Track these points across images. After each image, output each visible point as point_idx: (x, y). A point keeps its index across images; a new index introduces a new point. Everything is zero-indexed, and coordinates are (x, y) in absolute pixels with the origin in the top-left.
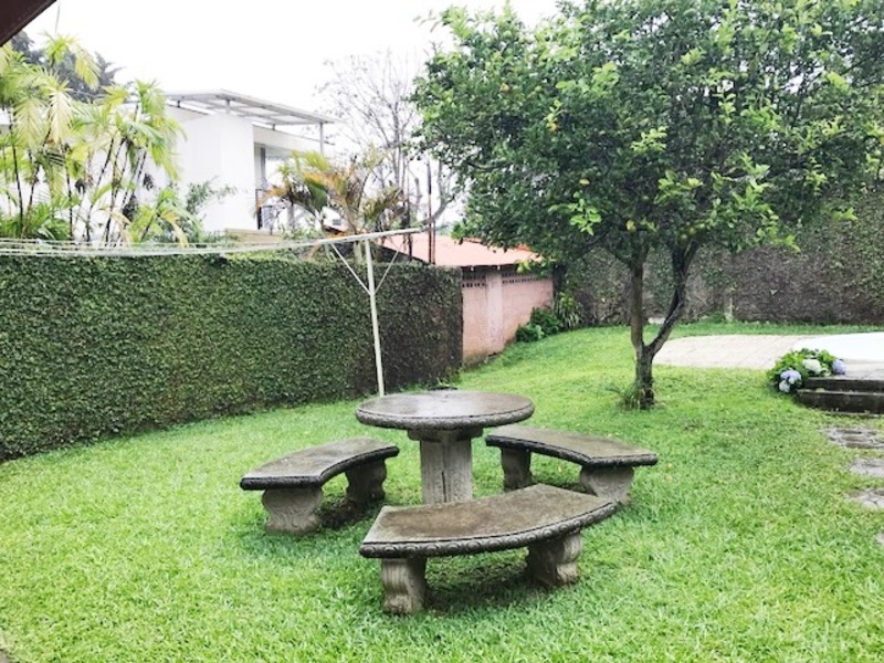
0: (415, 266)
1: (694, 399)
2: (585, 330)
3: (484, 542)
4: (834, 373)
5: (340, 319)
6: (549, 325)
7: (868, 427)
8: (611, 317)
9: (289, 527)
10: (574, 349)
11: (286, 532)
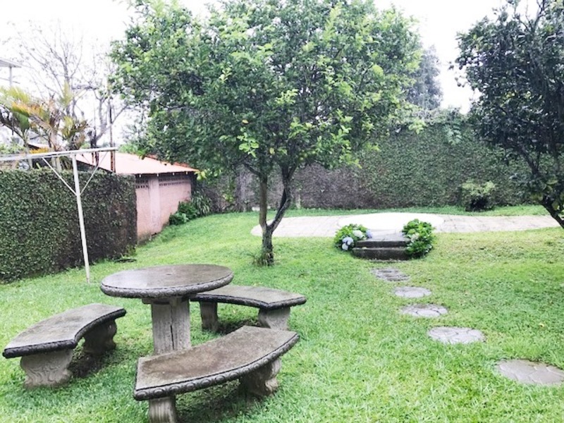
0: (102, 173)
1: (295, 257)
2: (213, 216)
3: (226, 375)
4: (368, 237)
5: (45, 213)
6: (191, 213)
7: (393, 268)
8: (229, 207)
9: (45, 382)
10: (210, 229)
11: (43, 387)
